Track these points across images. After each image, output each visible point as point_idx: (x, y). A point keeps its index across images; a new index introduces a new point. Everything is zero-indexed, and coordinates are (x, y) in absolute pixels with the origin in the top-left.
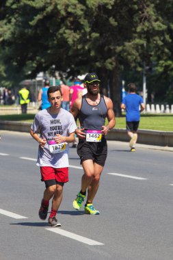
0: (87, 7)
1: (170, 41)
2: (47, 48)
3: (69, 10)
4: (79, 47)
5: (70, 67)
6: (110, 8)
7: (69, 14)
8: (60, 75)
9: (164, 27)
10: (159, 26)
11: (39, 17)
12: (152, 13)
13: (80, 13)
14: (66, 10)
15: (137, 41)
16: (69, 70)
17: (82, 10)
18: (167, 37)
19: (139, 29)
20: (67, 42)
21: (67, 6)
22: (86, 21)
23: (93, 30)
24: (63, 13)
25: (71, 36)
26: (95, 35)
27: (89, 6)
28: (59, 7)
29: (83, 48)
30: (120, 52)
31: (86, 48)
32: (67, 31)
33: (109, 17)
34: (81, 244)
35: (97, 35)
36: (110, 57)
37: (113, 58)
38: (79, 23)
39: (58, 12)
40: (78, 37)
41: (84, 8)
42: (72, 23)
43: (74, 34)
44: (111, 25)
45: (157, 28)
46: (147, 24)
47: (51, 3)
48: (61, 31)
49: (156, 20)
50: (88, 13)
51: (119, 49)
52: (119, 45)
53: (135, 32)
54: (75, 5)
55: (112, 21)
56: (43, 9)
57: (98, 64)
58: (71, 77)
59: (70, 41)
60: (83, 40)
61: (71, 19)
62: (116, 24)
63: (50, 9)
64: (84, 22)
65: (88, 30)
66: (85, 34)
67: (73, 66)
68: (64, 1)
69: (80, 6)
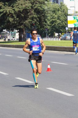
1: (39, 20)
2: (5, 23)
3: (10, 12)
4: (13, 22)
5: (11, 28)
6: (22, 11)
7: (10, 13)
9: (37, 16)
10: (35, 16)
11: (2, 14)
12: (33, 12)
13: (13, 13)
14: (9, 12)
15: (30, 20)
18: (38, 19)
19: (30, 17)
20: (10, 21)
21: (9, 11)
22: (15, 15)
23: (17, 17)
24: (8, 13)
25: (11, 20)
26: (18, 19)
28: (7, 11)
30: (25, 23)
31: (15, 22)
32: (10, 18)
40: (13, 19)
42: (11, 16)
45: (35, 17)
46: (32, 15)
47: (5, 10)
48: (8, 18)
49: (34, 14)
50: (15, 13)
53: (29, 18)
56: (3, 12)
57: (19, 27)
59: (11, 21)
62: (23, 16)
63: (5, 12)
64: (14, 15)
65: (15, 17)
66: (15, 19)
68: (9, 9)
69: (13, 11)
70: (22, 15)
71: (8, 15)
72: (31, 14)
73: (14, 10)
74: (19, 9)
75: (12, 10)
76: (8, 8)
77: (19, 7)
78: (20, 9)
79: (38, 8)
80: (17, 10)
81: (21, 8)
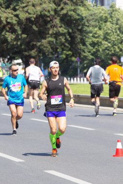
0: (19, 19)
1: (70, 39)
3: (9, 20)
4: (15, 43)
5: (9, 55)
6: (33, 19)
7: (8, 23)
8: (3, 60)
9: (66, 31)
10: (63, 31)
12: (58, 22)
13: (15, 22)
14: (6, 21)
15: (50, 39)
16: (9, 57)
17: (16, 21)
18: (68, 37)
19: (51, 32)
20: (7, 40)
21: (7, 18)
22: (19, 27)
23: (23, 33)
24: (4, 22)
25: (10, 37)
26: (24, 36)
27: (21, 18)
29: (17, 44)
30: (40, 46)
31: (19, 43)
32: (7, 33)
33: (33, 25)
35: (26, 36)
36: (33, 49)
37: (35, 49)
40: (14, 37)
41: (17, 19)
42: (10, 28)
45: (61, 32)
46: (55, 29)
49: (61, 27)
50: (20, 23)
51: (39, 44)
53: (49, 34)
54: (12, 18)
55: (34, 27)
59: (9, 39)
61: (9, 26)
62: (37, 29)
64: (17, 28)
65: (20, 32)
67: (11, 55)
68: (5, 15)
69: (15, 18)
71: (4, 27)
72: (53, 26)
73: (17, 16)
74: (27, 14)
76: (5, 12)
77: (29, 11)
78: (29, 14)
79: (70, 13)
80: (23, 16)
81: (32, 12)
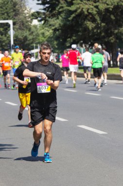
2: (78, 31)
11: (73, 15)
28: (84, 10)
34: (96, 133)
38: (94, 18)
39: (84, 12)
43: (93, 24)
44: (111, 19)
47: (79, 8)
48: (85, 22)
52: (116, 29)
56: (76, 11)
57: (106, 40)
58: (91, 47)
60: (97, 27)
63: (79, 11)
66: (98, 24)
70: (112, 17)
75: (93, 7)
